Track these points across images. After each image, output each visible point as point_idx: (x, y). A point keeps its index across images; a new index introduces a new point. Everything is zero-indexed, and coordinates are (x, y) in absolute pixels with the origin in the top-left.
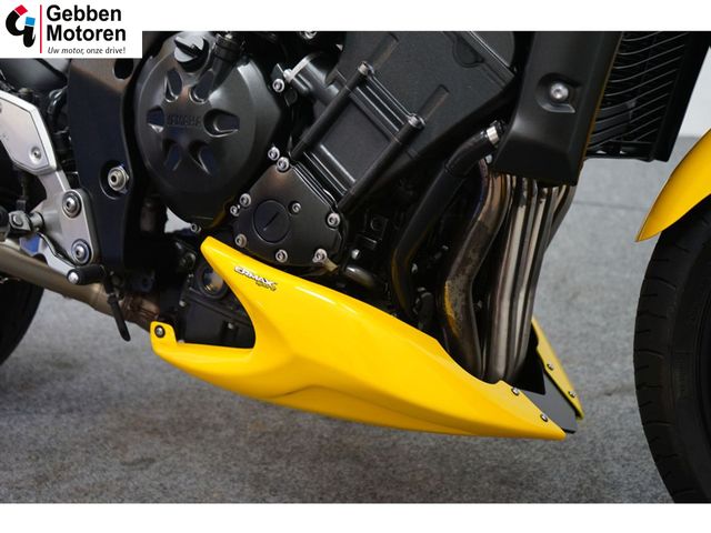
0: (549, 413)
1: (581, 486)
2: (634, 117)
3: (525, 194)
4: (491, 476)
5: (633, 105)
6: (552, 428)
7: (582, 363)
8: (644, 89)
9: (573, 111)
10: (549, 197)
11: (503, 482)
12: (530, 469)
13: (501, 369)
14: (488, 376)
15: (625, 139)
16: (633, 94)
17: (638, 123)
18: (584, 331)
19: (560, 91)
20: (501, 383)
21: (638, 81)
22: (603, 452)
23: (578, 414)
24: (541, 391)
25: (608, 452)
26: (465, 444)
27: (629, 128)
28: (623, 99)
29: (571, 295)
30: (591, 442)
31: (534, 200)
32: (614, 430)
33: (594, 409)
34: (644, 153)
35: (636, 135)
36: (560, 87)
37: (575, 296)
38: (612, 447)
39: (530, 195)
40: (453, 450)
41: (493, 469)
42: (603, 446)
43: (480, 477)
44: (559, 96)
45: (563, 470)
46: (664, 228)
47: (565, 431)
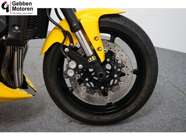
0: (29, 92)
1: (40, 105)
2: (37, 30)
3: (16, 49)
4: (21, 108)
5: (36, 28)
6: (30, 95)
7: (38, 81)
8: (38, 25)
9: (20, 32)
10: (22, 49)
11: (24, 108)
12: (29, 104)
13: (18, 86)
14: (15, 88)
15: (36, 35)
16: (36, 26)
17: (38, 31)
18: (38, 74)
19: (17, 28)
20: (18, 88)
21: (36, 23)
22: (44, 98)
23: (36, 91)
24: (27, 88)
25: (45, 97)
26: (15, 102)
27: (37, 33)
28: (34, 27)
29: (35, 67)
30: (41, 96)
31: (18, 50)
32: (46, 93)
33: (41, 89)
34: (41, 37)
35: (38, 34)
36: (17, 27)
37: (36, 67)
38: (46, 96)
39: (17, 49)
40: (12, 104)
41: (21, 106)
42: (44, 96)
43: (19, 108)
44: (17, 29)
45: (36, 103)
46: (45, 52)
47: (33, 95)
